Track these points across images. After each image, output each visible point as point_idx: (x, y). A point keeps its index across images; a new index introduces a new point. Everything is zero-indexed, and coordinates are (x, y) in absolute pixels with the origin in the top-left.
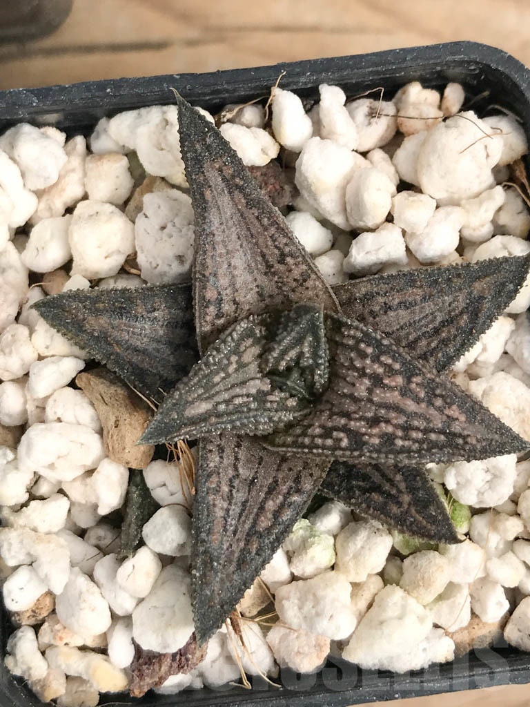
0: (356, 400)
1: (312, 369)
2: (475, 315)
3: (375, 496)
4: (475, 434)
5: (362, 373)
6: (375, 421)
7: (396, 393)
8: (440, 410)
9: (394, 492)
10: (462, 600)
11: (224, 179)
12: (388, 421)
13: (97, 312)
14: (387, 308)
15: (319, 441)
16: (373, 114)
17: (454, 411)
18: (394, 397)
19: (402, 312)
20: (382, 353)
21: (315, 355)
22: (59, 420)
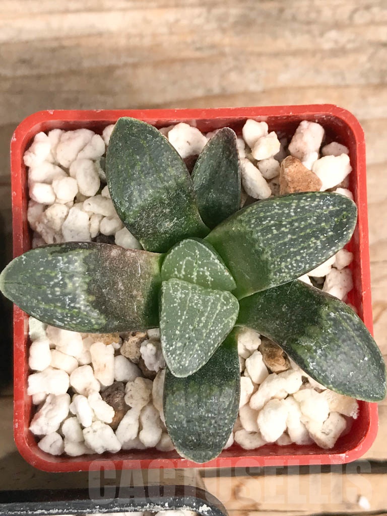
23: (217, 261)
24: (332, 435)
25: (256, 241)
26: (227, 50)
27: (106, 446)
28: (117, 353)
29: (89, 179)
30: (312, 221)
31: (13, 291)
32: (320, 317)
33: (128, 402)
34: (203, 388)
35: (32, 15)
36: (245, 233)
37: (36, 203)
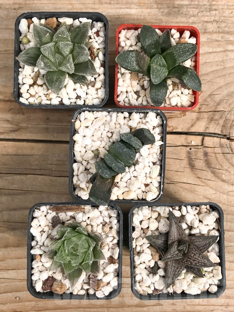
0: (191, 256)
1: (185, 251)
2: (209, 244)
3: (192, 269)
4: (208, 264)
5: (193, 253)
6: (194, 260)
7: (198, 257)
8: (204, 260)
9: (195, 269)
10: (203, 285)
11: (175, 222)
12: (196, 261)
13: (154, 239)
14: (196, 242)
15: (186, 262)
16: (196, 209)
17: (205, 260)
18: (197, 257)
19: (199, 243)
20: (196, 251)
21: (186, 249)
22: (146, 253)
23: (164, 60)
24: (187, 105)
25: (174, 53)
26: (164, 21)
27: (135, 104)
28: (138, 84)
29: (134, 41)
30: (187, 49)
31: (119, 61)
32: (187, 71)
33: (140, 95)
34: (159, 88)
35: (112, 9)
36: (172, 52)
37: (121, 46)
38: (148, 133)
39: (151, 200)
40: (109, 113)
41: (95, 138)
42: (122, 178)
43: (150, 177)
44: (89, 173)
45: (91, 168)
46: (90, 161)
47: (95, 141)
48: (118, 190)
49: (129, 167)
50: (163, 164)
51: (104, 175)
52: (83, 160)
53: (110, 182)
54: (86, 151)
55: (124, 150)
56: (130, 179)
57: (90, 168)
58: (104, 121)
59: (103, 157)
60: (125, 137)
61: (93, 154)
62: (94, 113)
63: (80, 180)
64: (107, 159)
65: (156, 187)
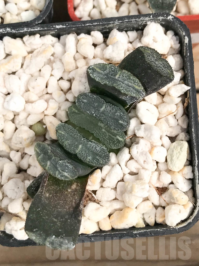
38: (154, 57)
39: (177, 225)
40: (59, 39)
41: (33, 96)
42: (103, 180)
43: (169, 171)
44: (27, 177)
45: (32, 164)
46: (26, 151)
47: (32, 102)
48: (98, 209)
49: (117, 152)
50: (194, 135)
51: (60, 173)
52: (11, 149)
53: (76, 190)
54: (16, 129)
55: (102, 109)
56: (123, 179)
57: (29, 166)
58: (48, 55)
59: (54, 137)
60: (99, 73)
61: (31, 133)
62: (25, 38)
63: (7, 196)
64: (64, 135)
65: (185, 191)
